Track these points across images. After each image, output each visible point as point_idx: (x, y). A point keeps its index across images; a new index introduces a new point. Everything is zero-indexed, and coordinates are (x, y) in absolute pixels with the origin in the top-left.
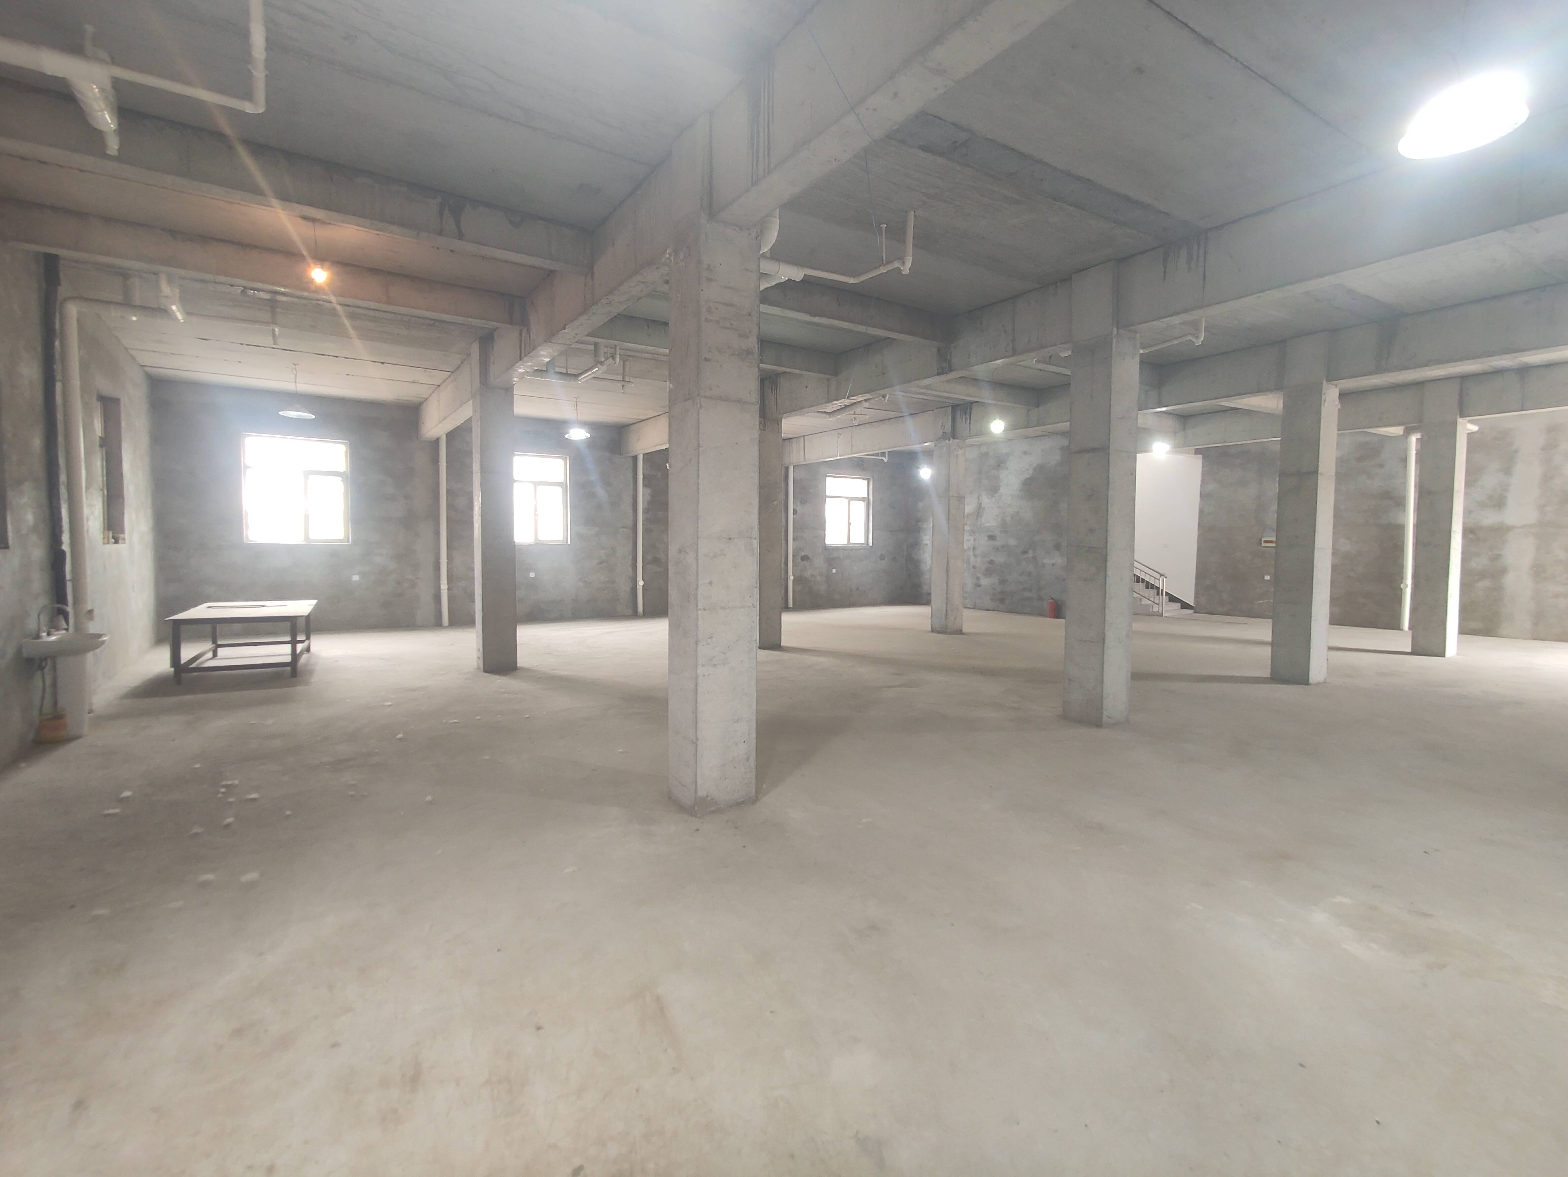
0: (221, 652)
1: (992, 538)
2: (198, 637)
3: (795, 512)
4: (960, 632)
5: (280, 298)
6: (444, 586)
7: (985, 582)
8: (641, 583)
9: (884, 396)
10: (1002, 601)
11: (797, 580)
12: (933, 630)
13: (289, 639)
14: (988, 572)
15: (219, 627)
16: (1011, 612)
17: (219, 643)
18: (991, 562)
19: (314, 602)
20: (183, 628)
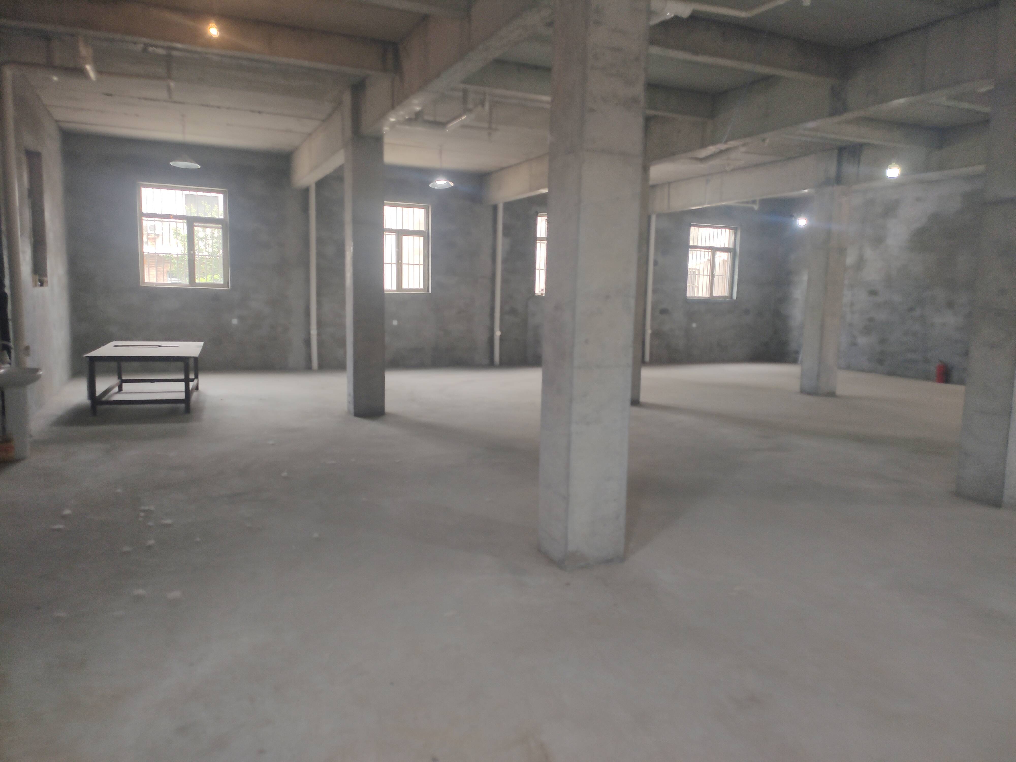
0: (126, 386)
1: (873, 293)
2: (107, 373)
3: (656, 263)
4: (832, 394)
5: (175, 53)
6: (314, 332)
7: (862, 341)
8: (498, 333)
9: (764, 140)
10: (881, 362)
11: (656, 334)
12: (803, 391)
13: (182, 377)
14: (867, 330)
15: (124, 364)
16: (891, 373)
17: (124, 378)
18: (871, 320)
19: (201, 344)
20: (98, 364)
